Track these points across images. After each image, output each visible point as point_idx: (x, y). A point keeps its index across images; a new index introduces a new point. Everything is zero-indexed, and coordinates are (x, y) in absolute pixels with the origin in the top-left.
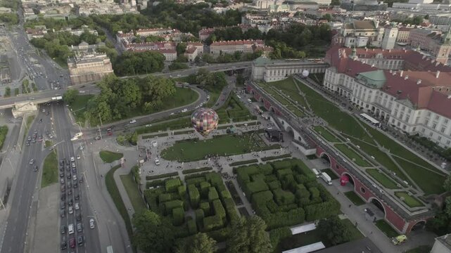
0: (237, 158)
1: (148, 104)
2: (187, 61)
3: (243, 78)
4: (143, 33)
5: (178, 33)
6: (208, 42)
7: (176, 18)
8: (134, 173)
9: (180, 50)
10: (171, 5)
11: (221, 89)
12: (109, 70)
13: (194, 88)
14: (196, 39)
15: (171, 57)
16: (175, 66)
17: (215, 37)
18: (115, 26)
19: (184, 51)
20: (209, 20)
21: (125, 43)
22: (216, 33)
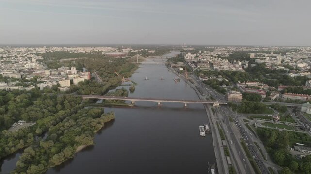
0: (285, 129)
1: (256, 111)
2: (270, 99)
3: (296, 110)
4: (250, 84)
5: (267, 86)
6: (282, 92)
7: (265, 76)
8: (254, 125)
9: (268, 94)
10: (263, 69)
11: (285, 112)
12: (241, 98)
13: (273, 109)
14: (276, 91)
15: (264, 96)
16: (265, 100)
17: (286, 91)
18: (236, 78)
19: (270, 95)
20: (286, 80)
21: (242, 88)
22: (287, 89)
